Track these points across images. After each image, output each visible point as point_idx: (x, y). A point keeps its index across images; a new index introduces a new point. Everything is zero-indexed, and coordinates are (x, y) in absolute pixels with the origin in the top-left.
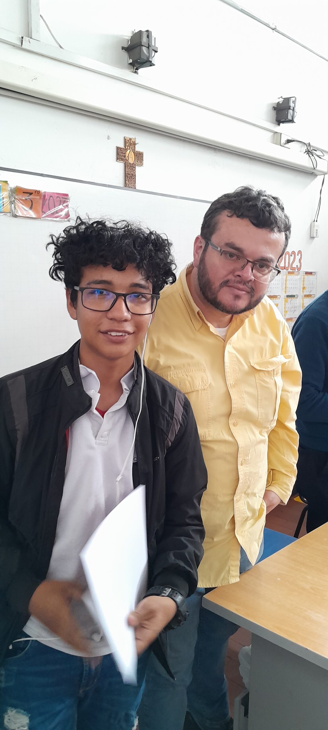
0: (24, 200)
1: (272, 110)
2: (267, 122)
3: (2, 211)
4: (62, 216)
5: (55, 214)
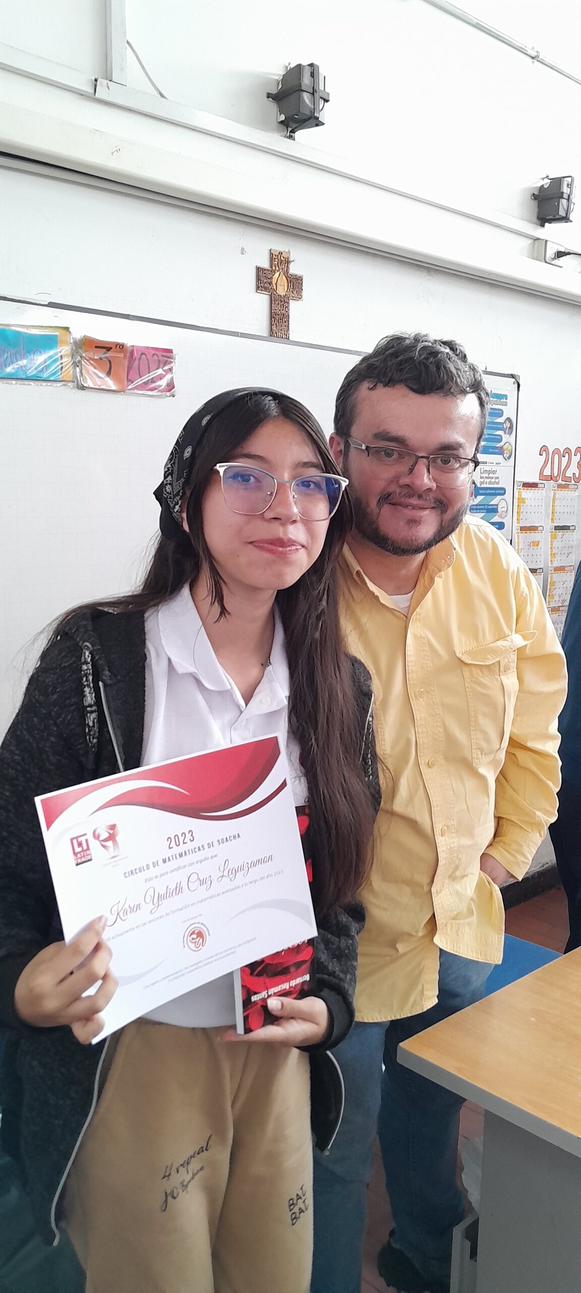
0: (96, 359)
1: (532, 200)
2: (522, 221)
3: (58, 379)
4: (162, 387)
5: (150, 385)
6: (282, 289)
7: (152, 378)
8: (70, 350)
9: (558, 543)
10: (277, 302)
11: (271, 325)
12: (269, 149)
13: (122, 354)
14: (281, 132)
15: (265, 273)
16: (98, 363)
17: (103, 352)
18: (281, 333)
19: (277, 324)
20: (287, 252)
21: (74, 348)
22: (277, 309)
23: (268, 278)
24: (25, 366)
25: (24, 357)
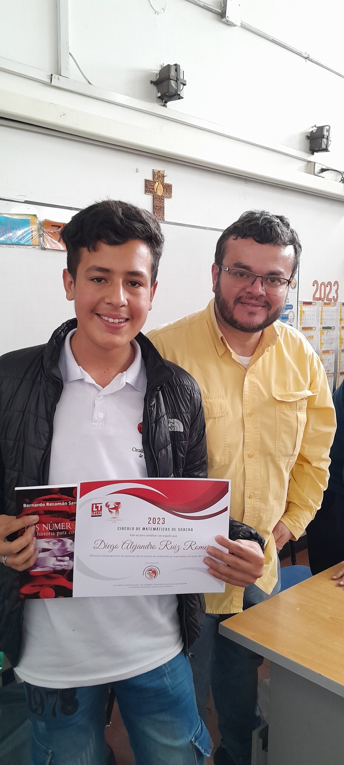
1: (306, 139)
2: (300, 151)
3: (31, 244)
6: (160, 192)
8: (37, 228)
9: (324, 337)
10: (157, 199)
12: (152, 112)
14: (159, 103)
15: (150, 183)
16: (53, 235)
17: (56, 229)
18: (159, 217)
19: (157, 212)
20: (162, 171)
21: (39, 226)
22: (157, 203)
23: (152, 186)
24: (11, 237)
25: (10, 232)
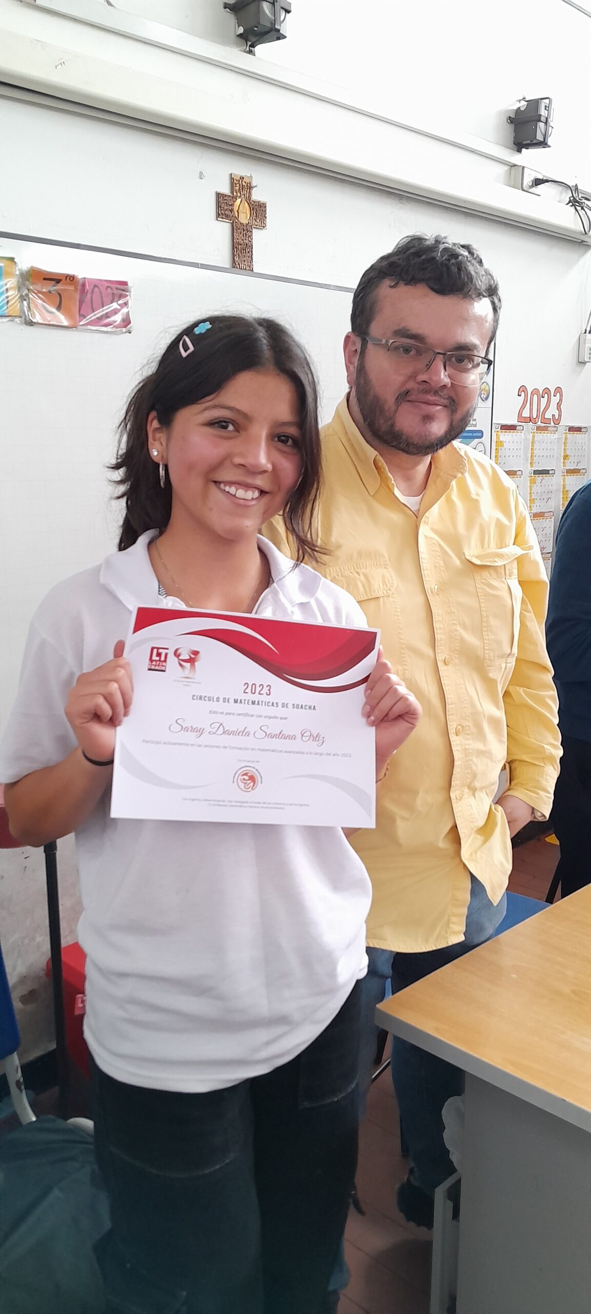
0: (45, 292)
1: (508, 124)
2: (497, 145)
3: (4, 314)
4: (118, 323)
5: (104, 320)
6: (244, 217)
7: (107, 313)
8: (16, 282)
9: (537, 489)
10: (239, 231)
11: (234, 255)
12: (226, 64)
13: (73, 286)
14: (239, 47)
15: (225, 200)
16: (48, 296)
17: (52, 285)
18: (244, 264)
19: (240, 254)
20: (248, 177)
21: (21, 280)
22: (240, 238)
23: (229, 205)
